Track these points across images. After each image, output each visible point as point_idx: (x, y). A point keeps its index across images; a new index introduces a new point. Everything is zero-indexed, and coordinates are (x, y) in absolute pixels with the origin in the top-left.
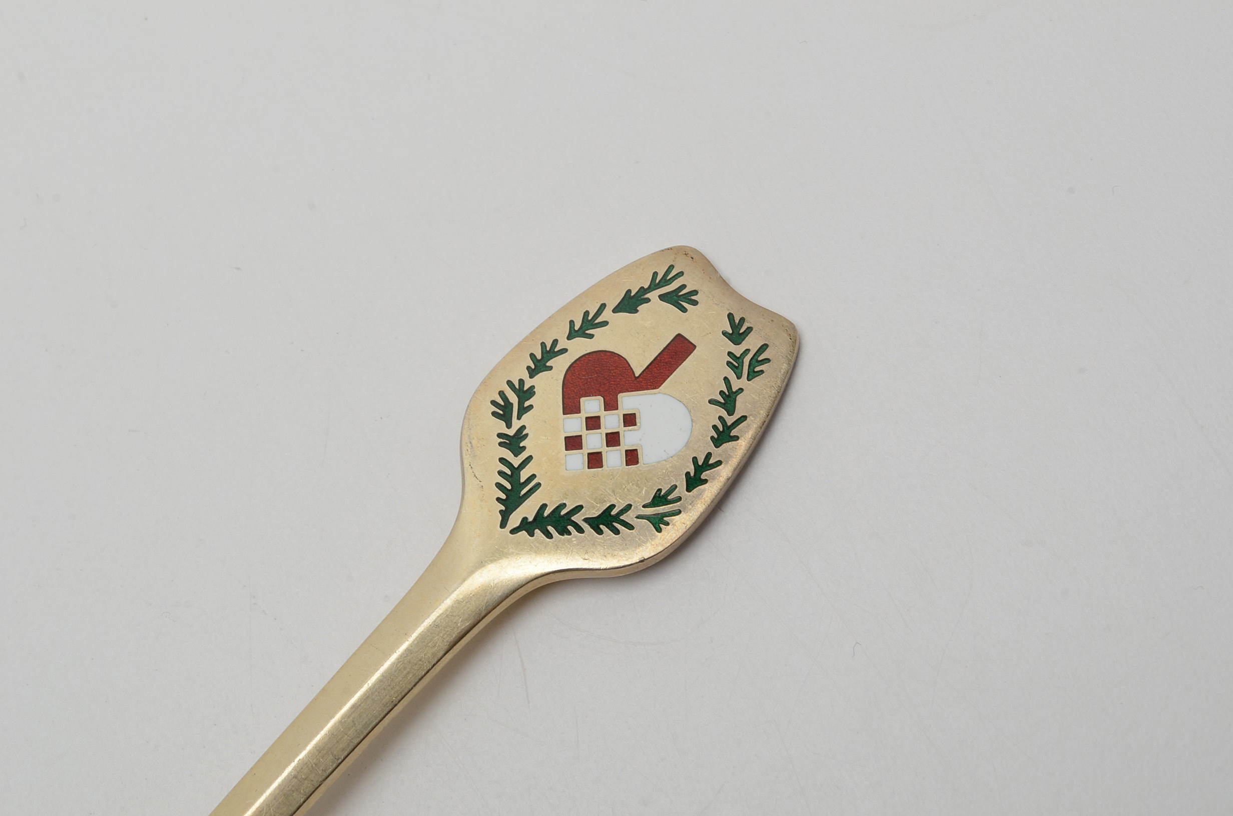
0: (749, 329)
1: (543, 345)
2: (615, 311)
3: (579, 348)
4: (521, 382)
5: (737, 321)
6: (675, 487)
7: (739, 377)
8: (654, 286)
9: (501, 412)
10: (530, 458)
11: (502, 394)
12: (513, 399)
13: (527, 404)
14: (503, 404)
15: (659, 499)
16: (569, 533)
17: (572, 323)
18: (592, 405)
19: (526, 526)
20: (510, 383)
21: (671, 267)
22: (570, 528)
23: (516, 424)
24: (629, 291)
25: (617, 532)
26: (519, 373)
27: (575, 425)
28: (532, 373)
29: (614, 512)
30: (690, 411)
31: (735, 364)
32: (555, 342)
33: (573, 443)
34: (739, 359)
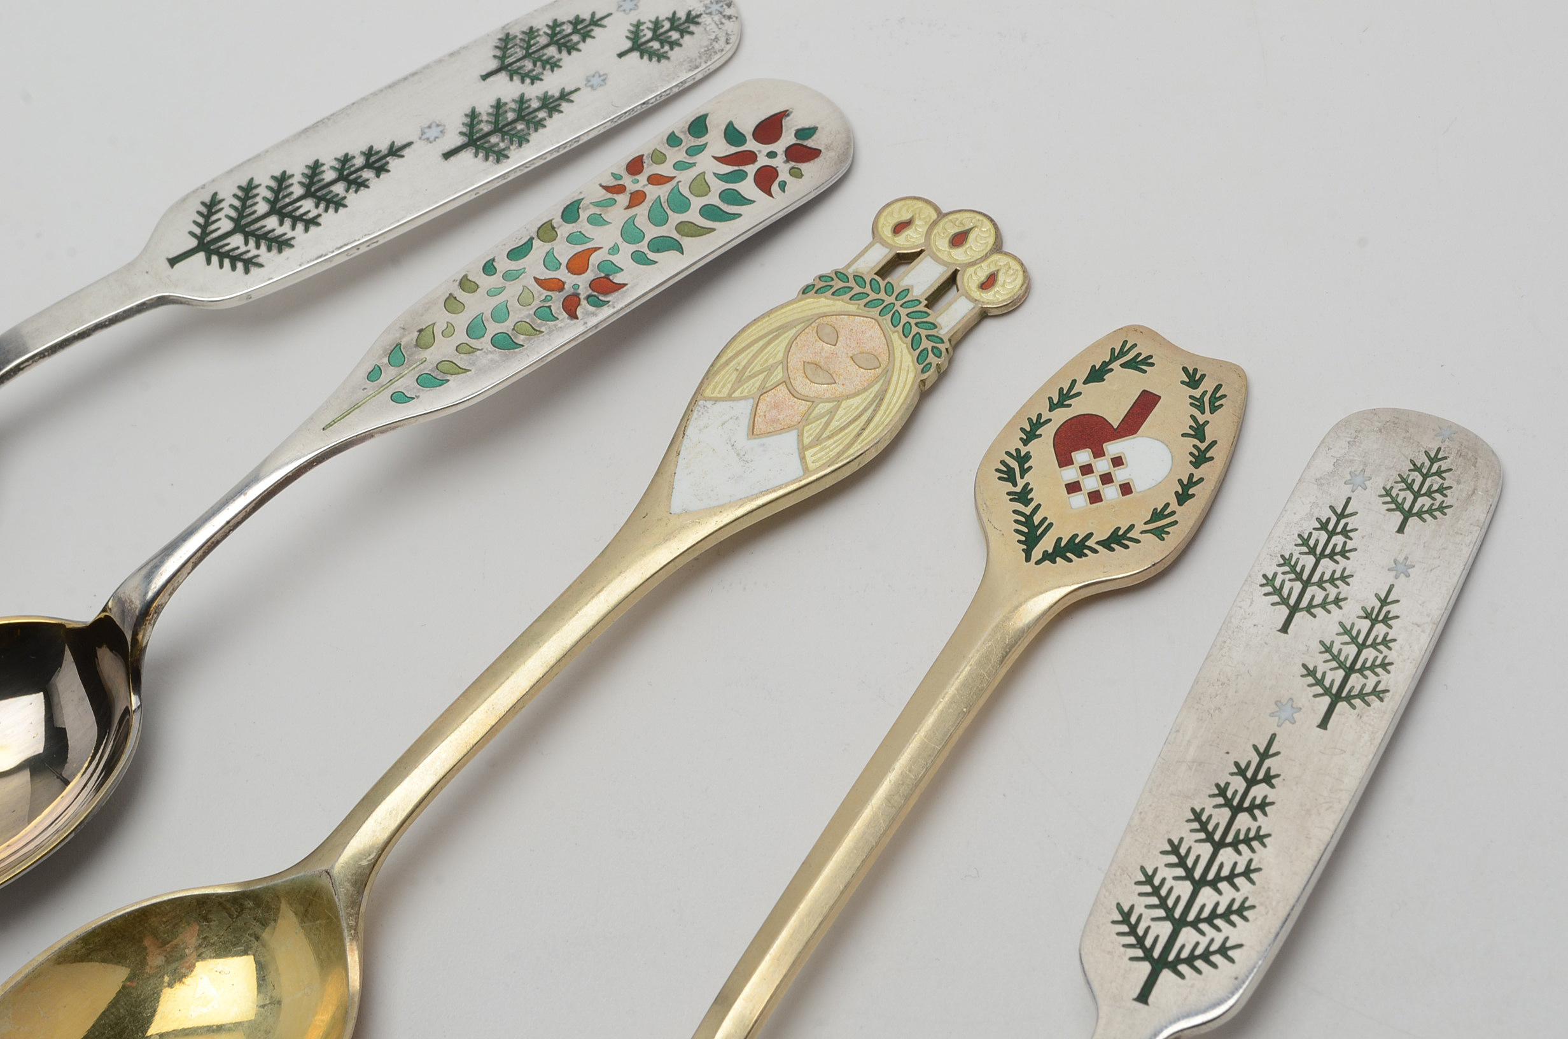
0: (1203, 376)
1: (1030, 420)
2: (1084, 383)
3: (1061, 416)
4: (1018, 451)
5: (1191, 372)
6: (1167, 505)
7: (1203, 413)
8: (1113, 358)
9: (1006, 476)
10: (1039, 506)
11: (1003, 462)
12: (1014, 464)
13: (1026, 466)
14: (1005, 469)
15: (1157, 515)
16: (1086, 555)
17: (1050, 399)
18: (1082, 457)
19: (1049, 557)
20: (1008, 453)
21: (1125, 342)
22: (1086, 551)
23: (1021, 483)
24: (1094, 366)
25: (1127, 547)
26: (1014, 444)
27: (1071, 474)
28: (1025, 442)
29: (1120, 533)
30: (1167, 446)
31: (1198, 403)
32: (1039, 416)
33: (1073, 487)
34: (1201, 399)
